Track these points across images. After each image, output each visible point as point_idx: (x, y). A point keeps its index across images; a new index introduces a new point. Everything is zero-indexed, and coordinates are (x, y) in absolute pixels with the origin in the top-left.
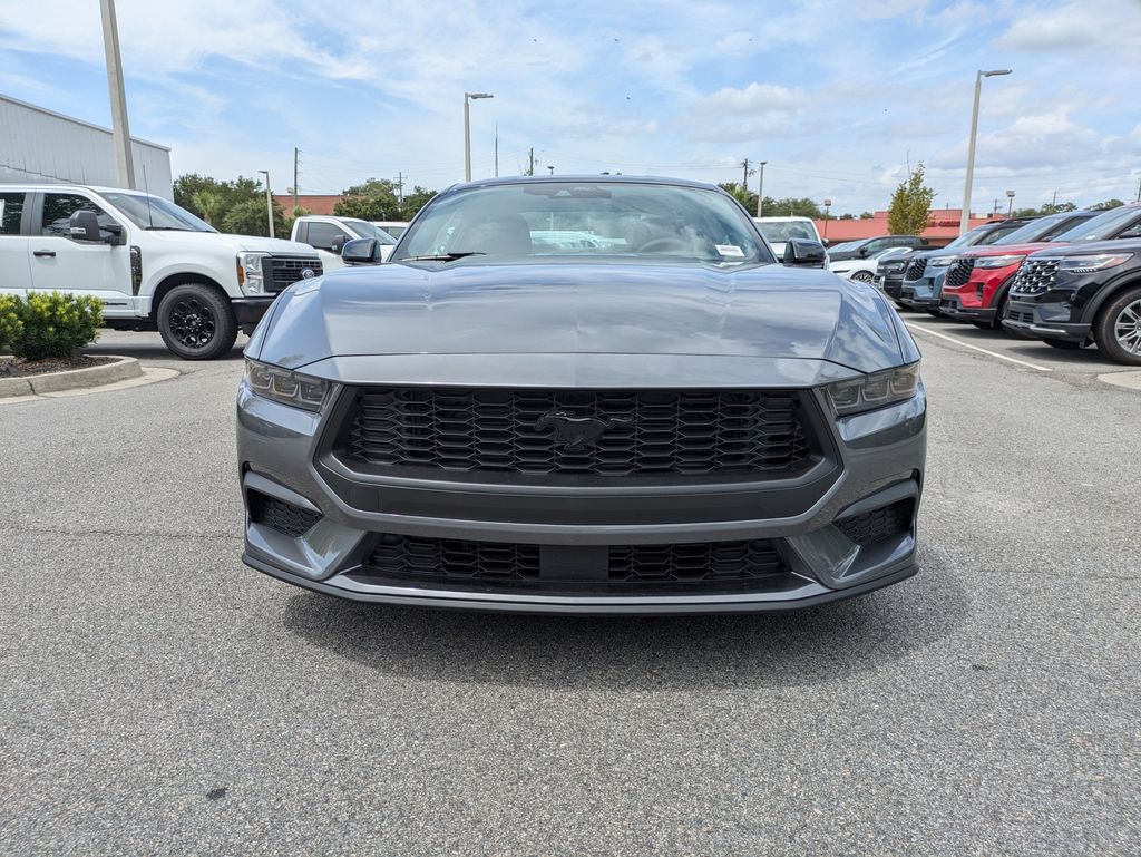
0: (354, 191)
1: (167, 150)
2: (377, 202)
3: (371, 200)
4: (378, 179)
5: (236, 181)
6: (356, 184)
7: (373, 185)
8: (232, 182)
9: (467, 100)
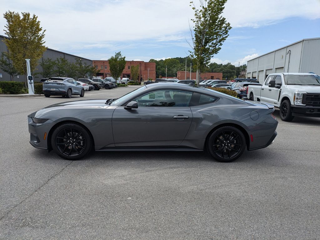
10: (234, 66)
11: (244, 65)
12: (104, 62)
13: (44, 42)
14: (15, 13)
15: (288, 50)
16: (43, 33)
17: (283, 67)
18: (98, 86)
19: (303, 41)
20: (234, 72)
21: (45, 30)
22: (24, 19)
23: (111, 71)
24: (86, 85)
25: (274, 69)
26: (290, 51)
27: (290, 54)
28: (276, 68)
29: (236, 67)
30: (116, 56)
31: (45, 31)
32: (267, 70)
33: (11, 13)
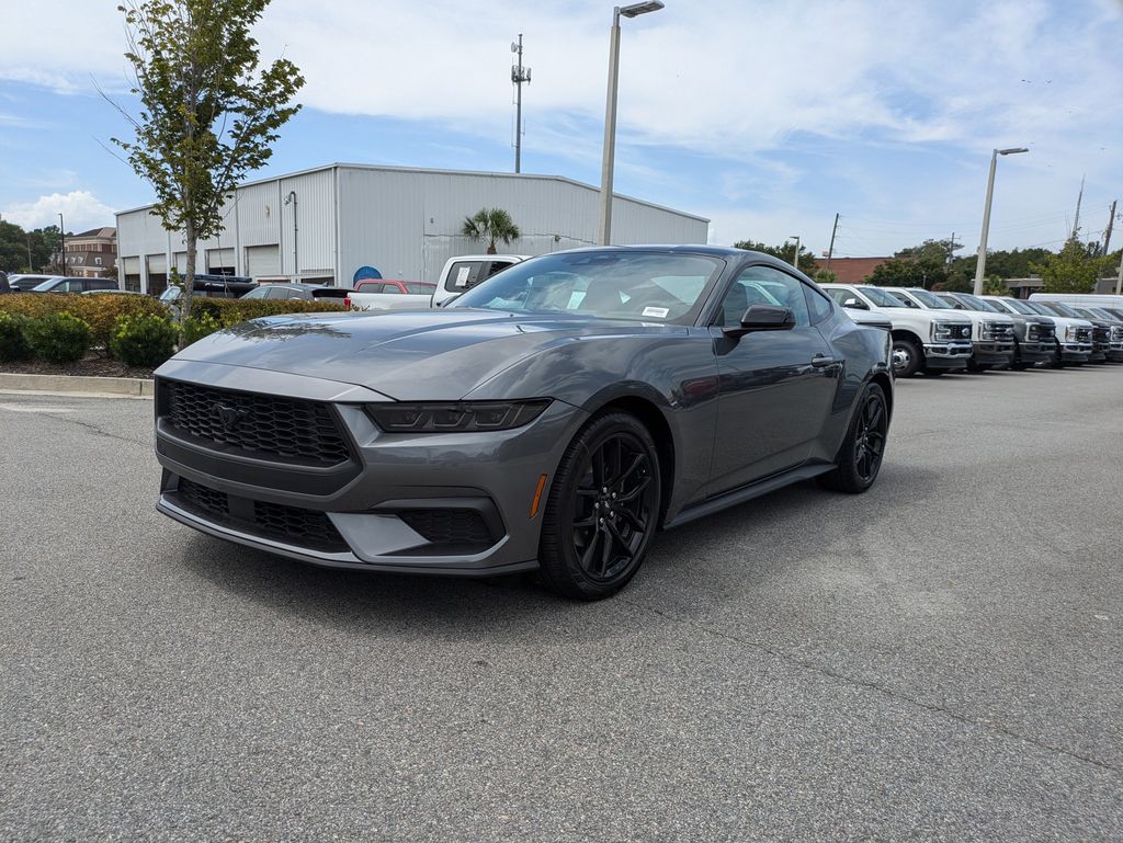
0: (906, 253)
1: (707, 222)
2: (922, 264)
3: (916, 262)
4: (937, 239)
5: (782, 246)
6: (911, 246)
7: (930, 246)
8: (778, 248)
9: (995, 156)
10: (17, 228)
11: (48, 228)
15: (286, 193)
17: (277, 245)
19: (335, 168)
20: (24, 253)
25: (241, 250)
26: (293, 193)
27: (295, 203)
28: (248, 248)
29: (27, 232)
32: (209, 250)
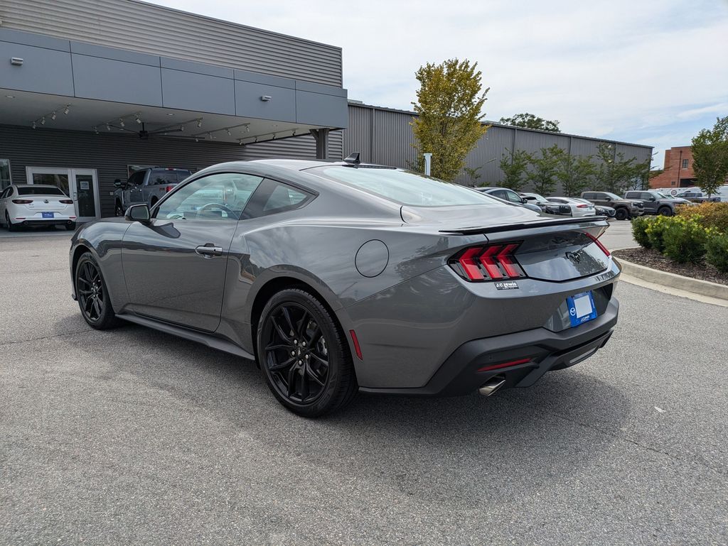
12: (681, 152)
13: (483, 116)
14: (436, 66)
16: (484, 95)
18: (628, 210)
21: (489, 88)
22: (450, 75)
23: (696, 170)
24: (586, 206)
30: (717, 127)
31: (487, 91)
33: (429, 67)
